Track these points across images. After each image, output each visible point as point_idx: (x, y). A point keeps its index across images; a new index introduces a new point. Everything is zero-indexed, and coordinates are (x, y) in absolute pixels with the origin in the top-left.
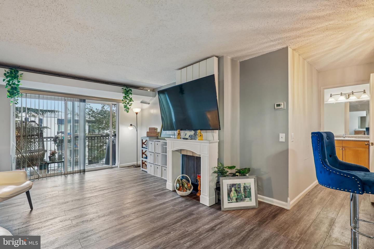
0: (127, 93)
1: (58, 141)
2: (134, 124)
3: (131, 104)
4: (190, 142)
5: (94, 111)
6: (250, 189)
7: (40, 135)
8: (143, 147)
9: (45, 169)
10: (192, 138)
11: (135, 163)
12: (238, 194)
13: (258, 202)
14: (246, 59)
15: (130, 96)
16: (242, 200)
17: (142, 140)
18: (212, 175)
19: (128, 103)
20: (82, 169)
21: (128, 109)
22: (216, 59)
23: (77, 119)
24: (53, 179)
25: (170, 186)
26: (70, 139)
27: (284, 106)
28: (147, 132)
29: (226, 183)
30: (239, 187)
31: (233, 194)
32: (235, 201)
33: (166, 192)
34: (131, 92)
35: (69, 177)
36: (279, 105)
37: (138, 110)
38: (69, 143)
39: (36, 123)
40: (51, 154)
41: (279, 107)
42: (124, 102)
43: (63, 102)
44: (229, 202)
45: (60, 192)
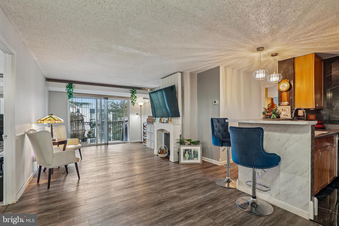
0: (133, 93)
1: (92, 125)
2: (139, 113)
3: (136, 100)
4: (165, 125)
5: (115, 104)
6: (198, 153)
7: (82, 120)
8: (144, 129)
9: (85, 141)
10: (167, 122)
11: (140, 140)
12: (190, 155)
13: (202, 160)
14: (200, 72)
15: (135, 95)
16: (192, 159)
17: (144, 124)
18: (175, 144)
19: (134, 100)
20: (106, 142)
21: (134, 103)
22: (179, 74)
23: (103, 109)
24: (90, 147)
25: (156, 152)
26: (99, 123)
27: (218, 103)
28: (147, 119)
29: (183, 148)
30: (190, 151)
31: (187, 155)
32: (188, 159)
33: (154, 156)
34: (136, 92)
35: (99, 147)
36: (215, 102)
37: (142, 104)
38: (99, 126)
39: (80, 113)
40: (88, 133)
41: (215, 103)
42: (131, 99)
43: (95, 100)
44: (184, 159)
45: (94, 153)
